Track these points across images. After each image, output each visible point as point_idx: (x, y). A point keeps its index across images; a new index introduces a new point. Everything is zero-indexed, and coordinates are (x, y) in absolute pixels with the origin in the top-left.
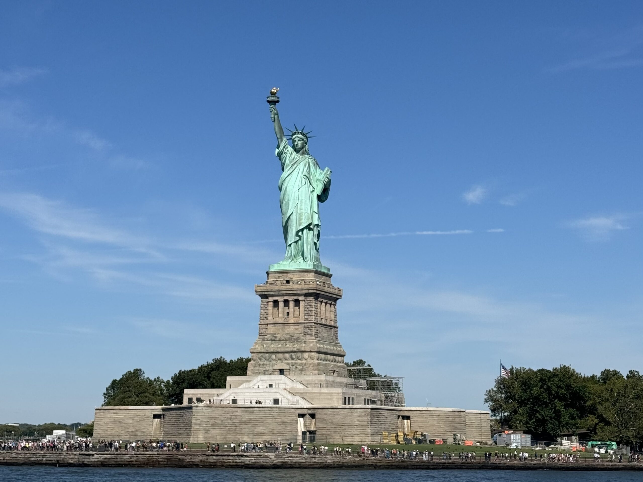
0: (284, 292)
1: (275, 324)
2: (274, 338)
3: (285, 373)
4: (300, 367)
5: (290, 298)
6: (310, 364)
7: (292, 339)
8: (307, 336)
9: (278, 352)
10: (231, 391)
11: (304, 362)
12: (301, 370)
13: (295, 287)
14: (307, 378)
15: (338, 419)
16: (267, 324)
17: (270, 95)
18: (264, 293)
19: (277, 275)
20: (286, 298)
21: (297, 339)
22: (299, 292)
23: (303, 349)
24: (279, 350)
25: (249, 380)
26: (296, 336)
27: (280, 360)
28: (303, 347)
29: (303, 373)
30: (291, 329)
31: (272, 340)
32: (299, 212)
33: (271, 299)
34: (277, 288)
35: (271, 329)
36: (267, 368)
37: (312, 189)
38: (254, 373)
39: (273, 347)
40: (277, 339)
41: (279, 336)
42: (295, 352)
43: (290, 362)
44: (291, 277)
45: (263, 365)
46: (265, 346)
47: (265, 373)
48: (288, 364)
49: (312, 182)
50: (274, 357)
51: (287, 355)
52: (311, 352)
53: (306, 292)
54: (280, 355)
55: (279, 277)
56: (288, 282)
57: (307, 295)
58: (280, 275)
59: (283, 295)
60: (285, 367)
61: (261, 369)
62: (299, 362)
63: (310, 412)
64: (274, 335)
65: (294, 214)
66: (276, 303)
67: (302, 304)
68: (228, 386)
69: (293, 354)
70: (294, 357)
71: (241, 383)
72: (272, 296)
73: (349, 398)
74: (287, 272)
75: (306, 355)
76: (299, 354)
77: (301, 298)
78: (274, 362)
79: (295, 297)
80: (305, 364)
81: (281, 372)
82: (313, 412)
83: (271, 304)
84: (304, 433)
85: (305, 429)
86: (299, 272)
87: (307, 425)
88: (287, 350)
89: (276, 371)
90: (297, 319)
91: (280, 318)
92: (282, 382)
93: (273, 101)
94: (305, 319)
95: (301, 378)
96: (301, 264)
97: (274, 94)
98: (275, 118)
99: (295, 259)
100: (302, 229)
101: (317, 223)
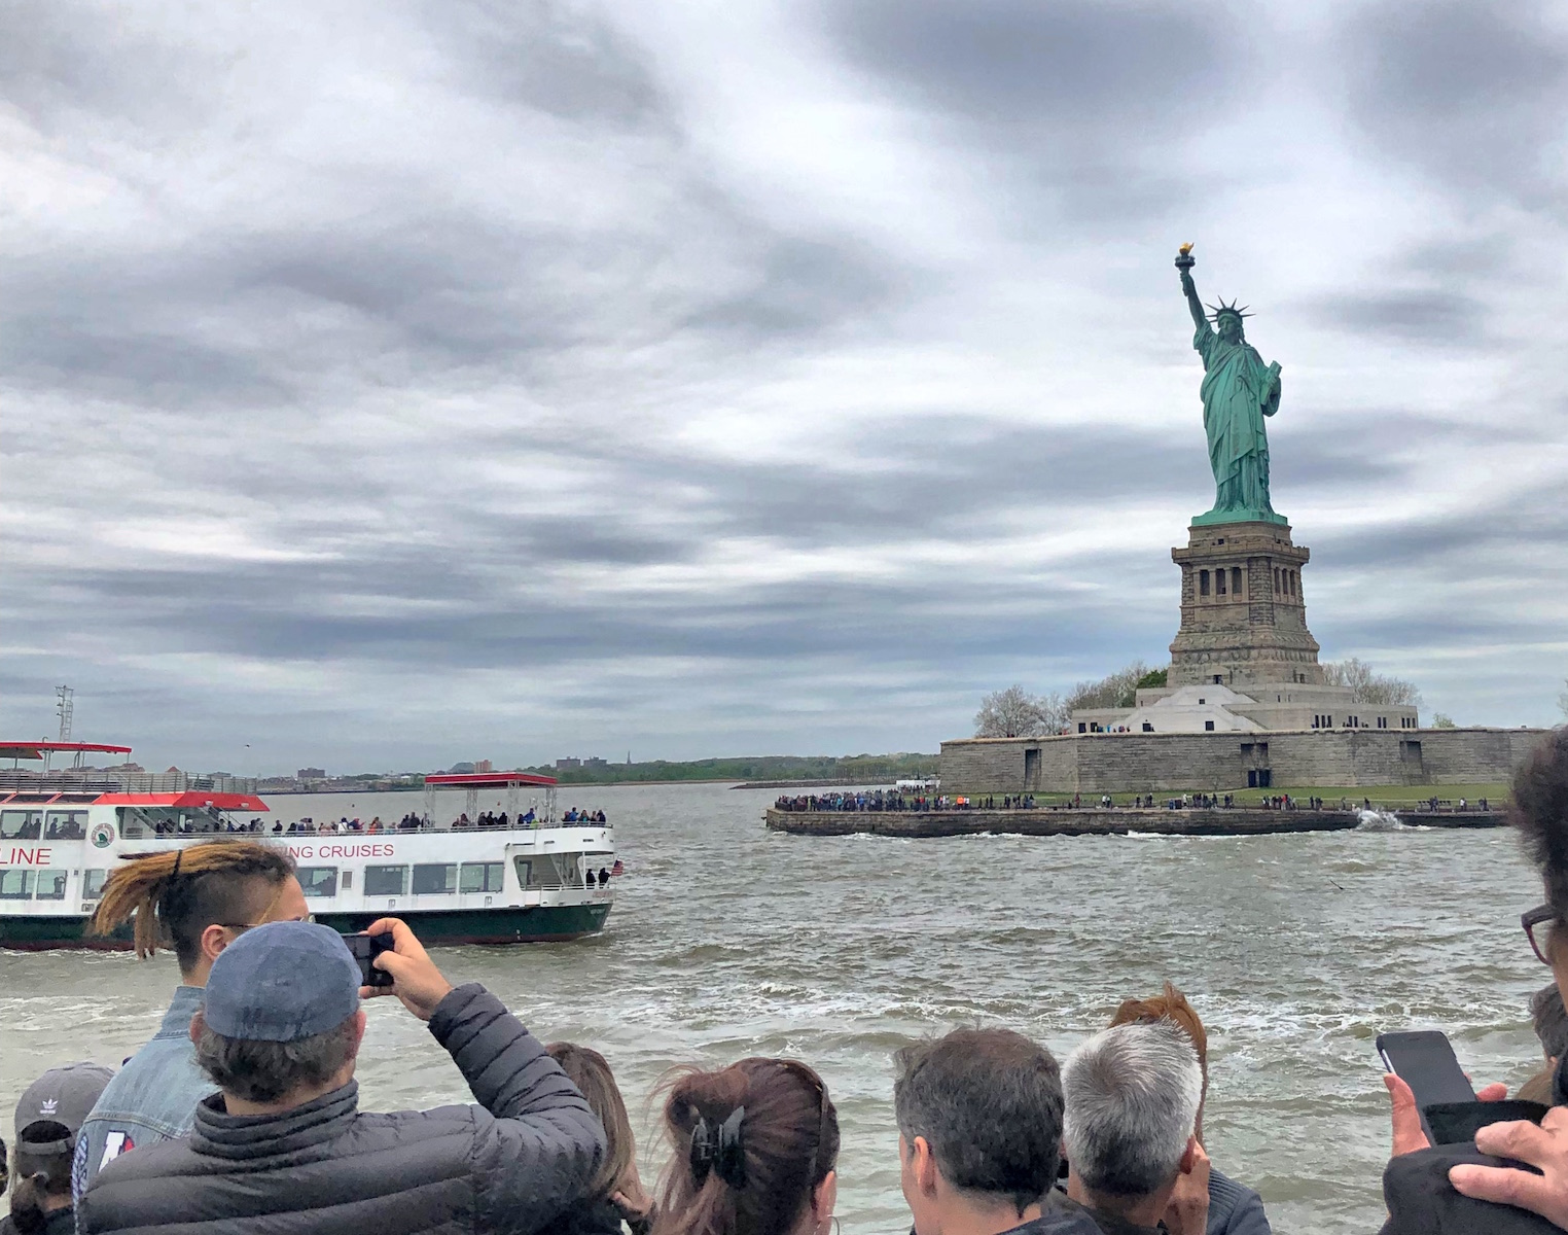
0: (1215, 558)
1: (1206, 607)
2: (1204, 629)
3: (1224, 681)
4: (1247, 671)
5: (1227, 567)
6: (1261, 666)
7: (1232, 629)
8: (1255, 622)
9: (1211, 650)
10: (1146, 709)
13: (1235, 548)
14: (1257, 688)
15: (1302, 750)
16: (1194, 608)
18: (1185, 561)
19: (1205, 532)
20: (1219, 566)
21: (1240, 629)
22: (1239, 556)
23: (1249, 644)
24: (1213, 646)
25: (1169, 693)
26: (1238, 623)
27: (1215, 661)
28: (1248, 639)
29: (1252, 679)
30: (1230, 614)
31: (1202, 632)
32: (1232, 432)
33: (1197, 569)
34: (1205, 552)
35: (1200, 615)
36: (1197, 675)
37: (1252, 397)
38: (1176, 682)
39: (1201, 641)
40: (1211, 629)
41: (1212, 625)
42: (1237, 648)
43: (1230, 663)
44: (1228, 533)
45: (1191, 669)
46: (1191, 640)
47: (1195, 681)
48: (1228, 667)
49: (1251, 385)
50: (1205, 656)
51: (1225, 654)
52: (1262, 647)
53: (1250, 555)
54: (1214, 655)
55: (1208, 534)
56: (1221, 542)
57: (1249, 560)
58: (1209, 531)
59: (1215, 562)
60: (1223, 671)
61: (1190, 676)
62: (1244, 663)
63: (1258, 741)
64: (1204, 624)
65: (1226, 436)
66: (1204, 574)
67: (1244, 574)
68: (1138, 704)
69: (1234, 652)
70: (1236, 656)
71: (1157, 698)
72: (1199, 564)
73: (1323, 717)
74: (1219, 527)
75: (1254, 653)
76: (1244, 653)
77: (1242, 566)
78: (1207, 665)
79: (1233, 565)
80: (1254, 667)
81: (1217, 679)
82: (1264, 741)
83: (1197, 577)
84: (1252, 774)
85: (1253, 768)
86: (1238, 525)
87: (1255, 762)
88: (1225, 645)
89: (1209, 677)
90: (1236, 597)
91: (1212, 598)
92: (1219, 695)
93: (1185, 262)
94: (1251, 598)
95: (1249, 688)
96: (1240, 514)
97: (1185, 252)
98: (1190, 289)
99: (1230, 506)
100: (1240, 460)
101: (1262, 448)
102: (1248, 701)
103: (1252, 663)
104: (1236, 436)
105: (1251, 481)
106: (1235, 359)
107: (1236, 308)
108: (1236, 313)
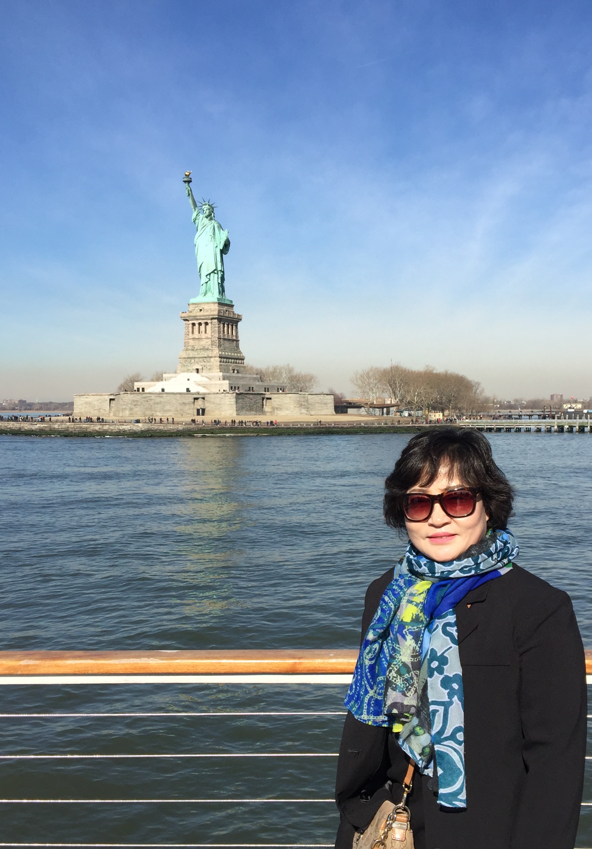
0: (198, 317)
1: (194, 339)
2: (193, 348)
3: (199, 371)
4: (209, 367)
5: (202, 322)
6: (215, 365)
7: (204, 349)
8: (214, 346)
9: (195, 358)
10: (166, 382)
11: (211, 364)
12: (210, 369)
13: (206, 314)
15: (217, 401)
16: (189, 339)
17: (185, 176)
18: (186, 318)
19: (195, 306)
20: (200, 321)
21: (207, 349)
22: (207, 317)
23: (210, 355)
24: (196, 356)
25: (176, 376)
26: (207, 347)
27: (197, 362)
28: (210, 353)
29: (211, 371)
30: (203, 342)
31: (192, 350)
32: (206, 261)
33: (191, 322)
34: (194, 314)
35: (191, 342)
36: (189, 368)
37: (216, 245)
38: (181, 371)
39: (192, 354)
40: (195, 349)
41: (196, 347)
42: (206, 357)
43: (203, 363)
44: (203, 307)
45: (187, 366)
46: (187, 354)
47: (188, 371)
48: (202, 365)
49: (216, 240)
50: (193, 361)
51: (201, 359)
52: (215, 357)
53: (212, 317)
54: (196, 360)
56: (201, 310)
57: (212, 319)
58: (196, 306)
59: (197, 319)
60: (199, 367)
61: (185, 369)
62: (208, 364)
63: (201, 396)
64: (193, 346)
65: (204, 262)
67: (209, 325)
68: (164, 380)
69: (205, 359)
70: (205, 361)
71: (171, 378)
72: (191, 320)
74: (200, 304)
75: (212, 359)
76: (208, 359)
77: (209, 321)
78: (193, 364)
79: (205, 321)
80: (212, 365)
81: (197, 371)
82: (203, 397)
83: (191, 325)
84: (198, 410)
85: (198, 408)
86: (208, 303)
87: (199, 404)
88: (201, 356)
89: (194, 370)
90: (206, 335)
91: (196, 335)
92: (194, 376)
94: (212, 335)
95: (208, 375)
96: (210, 299)
99: (205, 295)
100: (210, 274)
102: (206, 379)
104: (208, 263)
105: (214, 284)
106: (209, 228)
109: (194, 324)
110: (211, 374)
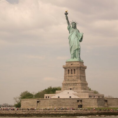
1: (69, 76)
2: (68, 80)
4: (76, 88)
5: (73, 69)
8: (78, 79)
9: (70, 84)
10: (58, 94)
13: (74, 66)
18: (65, 68)
21: (75, 80)
25: (62, 91)
26: (75, 79)
27: (70, 86)
28: (76, 82)
30: (73, 78)
33: (67, 69)
34: (69, 66)
35: (68, 78)
37: (78, 39)
39: (68, 82)
41: (70, 79)
43: (73, 86)
45: (66, 87)
46: (66, 82)
47: (66, 89)
50: (68, 85)
52: (79, 83)
55: (69, 63)
56: (72, 64)
57: (77, 68)
59: (71, 68)
65: (73, 45)
67: (76, 70)
68: (56, 93)
71: (60, 92)
72: (68, 68)
73: (90, 96)
74: (71, 62)
75: (77, 85)
81: (71, 89)
82: (81, 100)
83: (67, 71)
84: (79, 105)
85: (79, 104)
86: (75, 62)
87: (80, 103)
88: (72, 83)
89: (69, 89)
90: (75, 75)
91: (70, 75)
92: (71, 92)
93: (66, 14)
94: (77, 75)
95: (77, 91)
96: (75, 60)
97: (66, 12)
98: (67, 19)
99: (73, 58)
100: (76, 50)
101: (79, 48)
102: (77, 93)
103: (77, 86)
104: (75, 46)
105: (77, 54)
106: (75, 32)
107: (75, 22)
108: (75, 23)
109: (69, 70)
110: (78, 91)
